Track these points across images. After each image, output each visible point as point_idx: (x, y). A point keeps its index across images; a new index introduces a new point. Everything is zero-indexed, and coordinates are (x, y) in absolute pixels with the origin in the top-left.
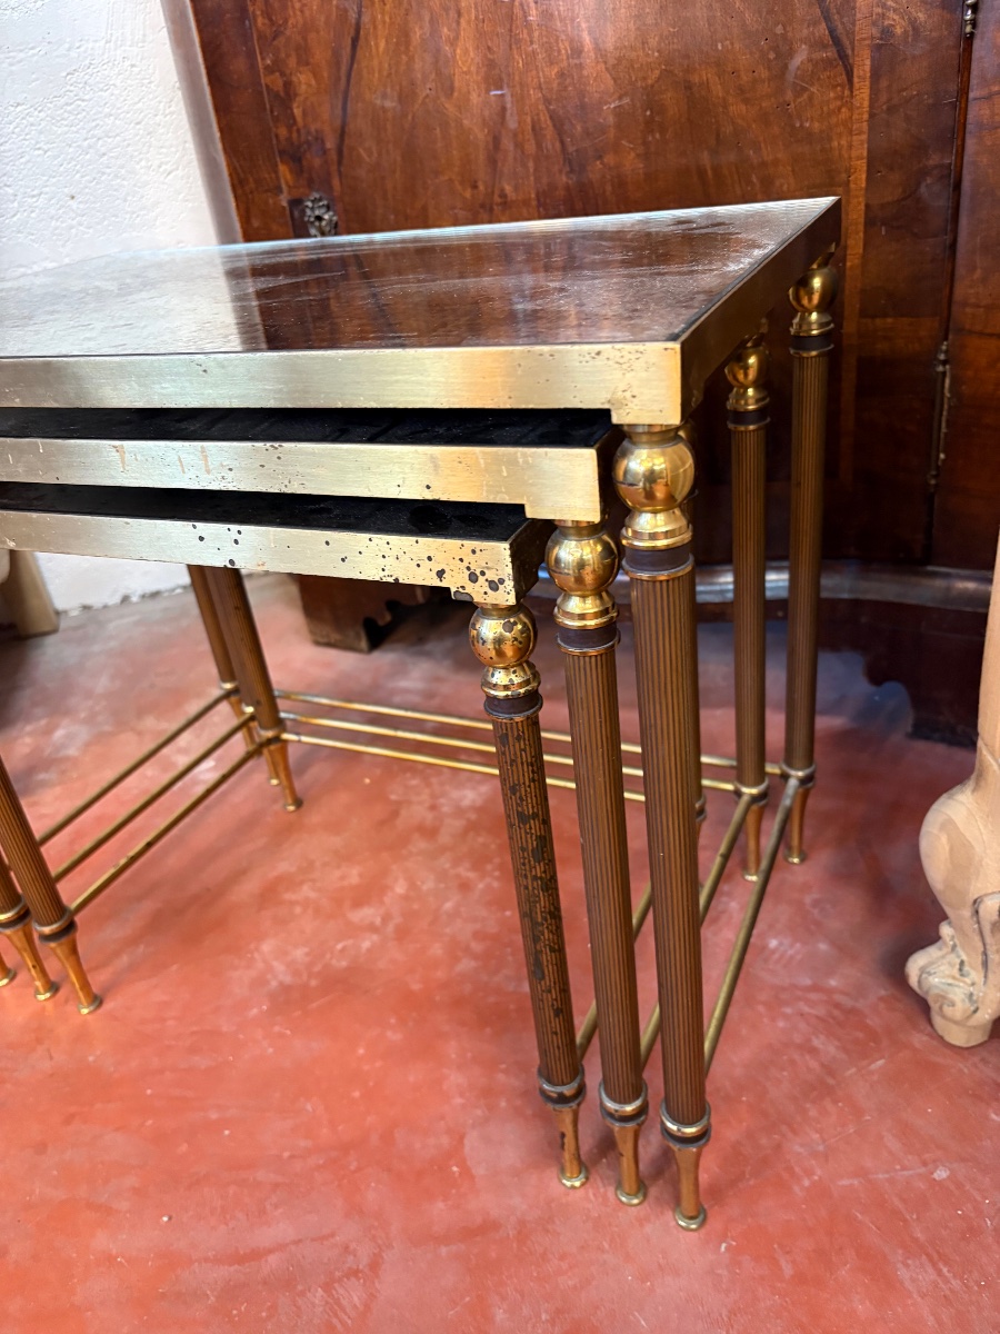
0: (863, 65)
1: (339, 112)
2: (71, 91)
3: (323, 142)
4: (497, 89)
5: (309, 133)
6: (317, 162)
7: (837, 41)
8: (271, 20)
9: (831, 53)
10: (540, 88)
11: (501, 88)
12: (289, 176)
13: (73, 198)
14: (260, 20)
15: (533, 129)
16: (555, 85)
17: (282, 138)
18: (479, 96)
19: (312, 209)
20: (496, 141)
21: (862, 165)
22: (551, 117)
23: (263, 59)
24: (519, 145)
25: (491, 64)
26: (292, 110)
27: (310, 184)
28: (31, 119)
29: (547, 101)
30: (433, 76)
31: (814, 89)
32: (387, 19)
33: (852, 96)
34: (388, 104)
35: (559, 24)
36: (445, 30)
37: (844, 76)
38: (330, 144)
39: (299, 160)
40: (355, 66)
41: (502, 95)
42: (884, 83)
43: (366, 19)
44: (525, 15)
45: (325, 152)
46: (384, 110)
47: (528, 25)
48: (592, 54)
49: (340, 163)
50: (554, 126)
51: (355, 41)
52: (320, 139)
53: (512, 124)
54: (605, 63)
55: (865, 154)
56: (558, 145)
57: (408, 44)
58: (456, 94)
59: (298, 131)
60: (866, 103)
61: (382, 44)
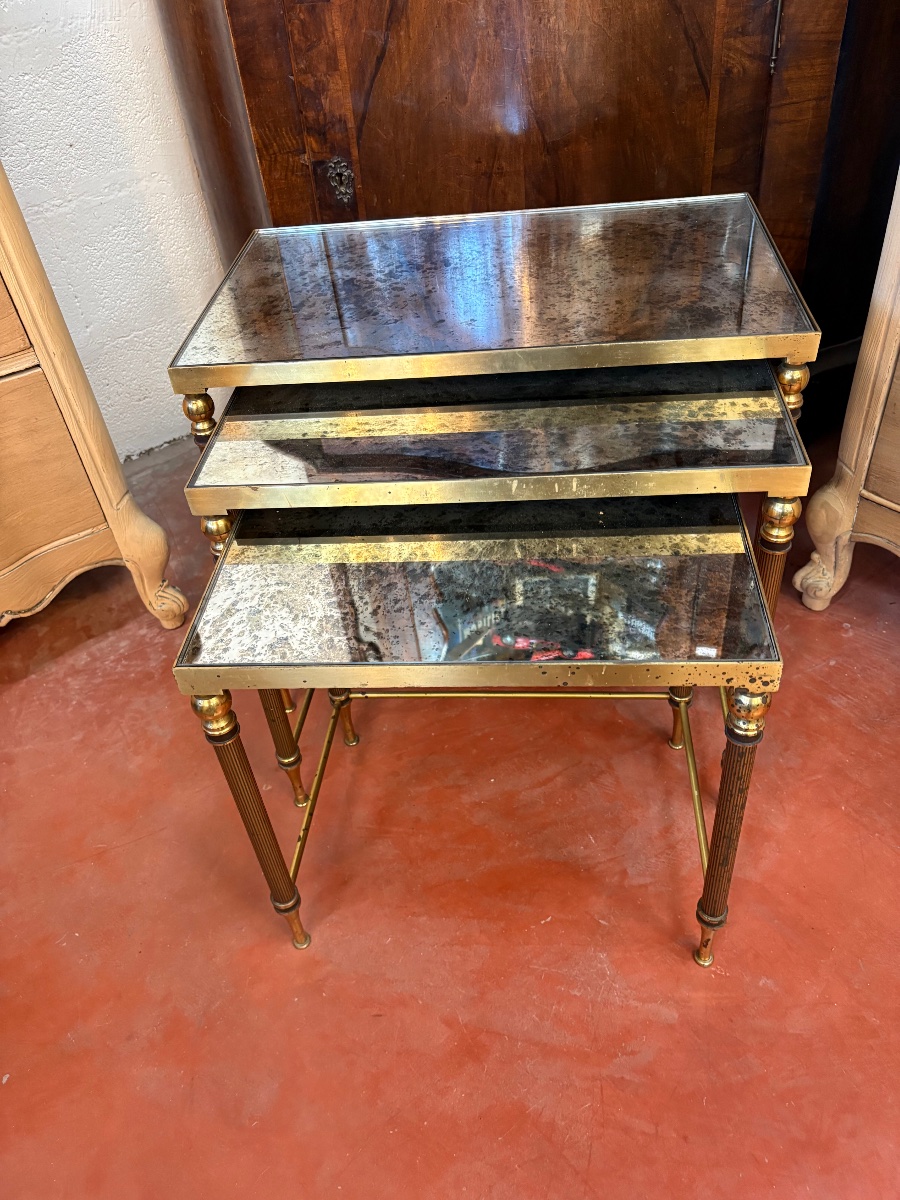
0: (715, 87)
1: (361, 105)
2: (66, 60)
3: (345, 122)
5: (334, 116)
6: (339, 136)
7: (702, 76)
8: (306, 38)
12: (314, 145)
13: (71, 146)
14: (296, 37)
16: (541, 102)
17: (310, 119)
19: (334, 168)
21: (712, 145)
23: (297, 64)
26: (320, 99)
27: (333, 151)
28: (37, 86)
29: (536, 112)
30: (450, 90)
31: (688, 102)
32: (412, 49)
33: (708, 106)
34: (406, 103)
35: (545, 65)
36: (463, 63)
37: (705, 95)
38: (351, 124)
39: (324, 134)
40: (379, 75)
42: (725, 99)
43: (392, 46)
45: (346, 129)
46: (403, 106)
48: (566, 85)
49: (359, 138)
51: (380, 59)
52: (342, 121)
54: (573, 90)
55: (714, 138)
56: (540, 138)
57: (429, 67)
58: (468, 104)
59: (325, 114)
60: (716, 110)
61: (405, 65)
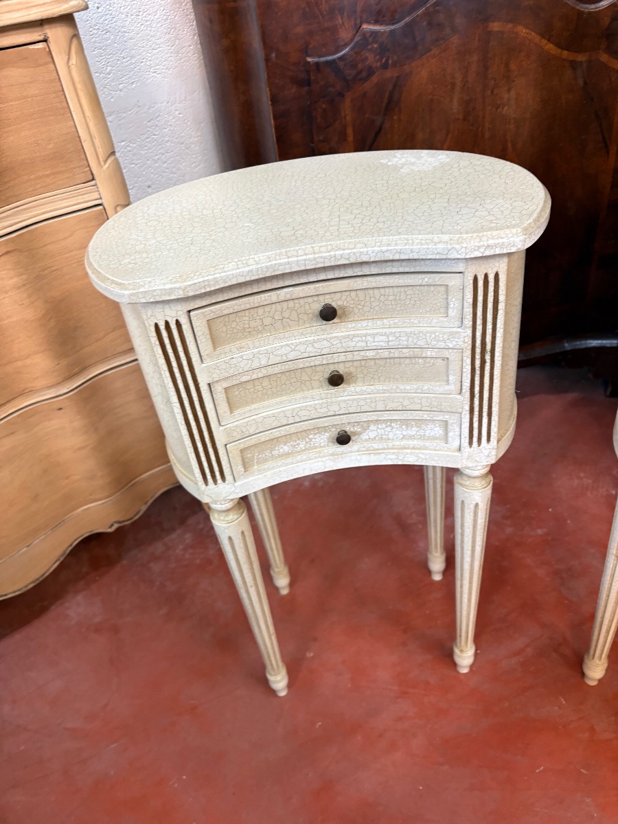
2: (148, 131)
13: (149, 187)
28: (129, 148)
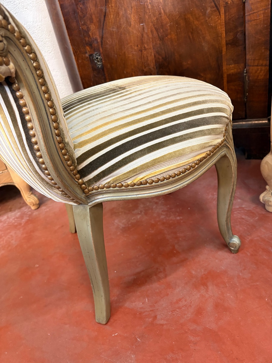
0: (222, 11)
1: (101, 33)
4: (142, 24)
5: (93, 38)
6: (96, 45)
7: (216, 6)
8: (83, 13)
9: (215, 9)
10: (152, 22)
11: (143, 23)
12: (89, 49)
14: (80, 13)
15: (151, 31)
16: (155, 21)
17: (87, 40)
18: (138, 25)
19: (95, 56)
20: (142, 35)
21: (224, 32)
22: (155, 29)
23: (81, 22)
24: (148, 36)
25: (140, 18)
26: (89, 33)
29: (154, 25)
30: (126, 22)
31: (212, 17)
32: (113, 10)
33: (220, 17)
35: (155, 8)
36: (129, 12)
37: (218, 13)
38: (99, 40)
39: (91, 45)
40: (105, 22)
41: (143, 25)
42: (227, 14)
44: (148, 6)
45: (98, 42)
46: (113, 31)
47: (149, 9)
48: (164, 14)
49: (102, 44)
50: (156, 30)
51: (105, 16)
52: (96, 40)
53: (146, 31)
54: (167, 15)
55: (224, 29)
56: (157, 34)
57: (119, 15)
58: (132, 26)
59: (91, 38)
60: (224, 19)
